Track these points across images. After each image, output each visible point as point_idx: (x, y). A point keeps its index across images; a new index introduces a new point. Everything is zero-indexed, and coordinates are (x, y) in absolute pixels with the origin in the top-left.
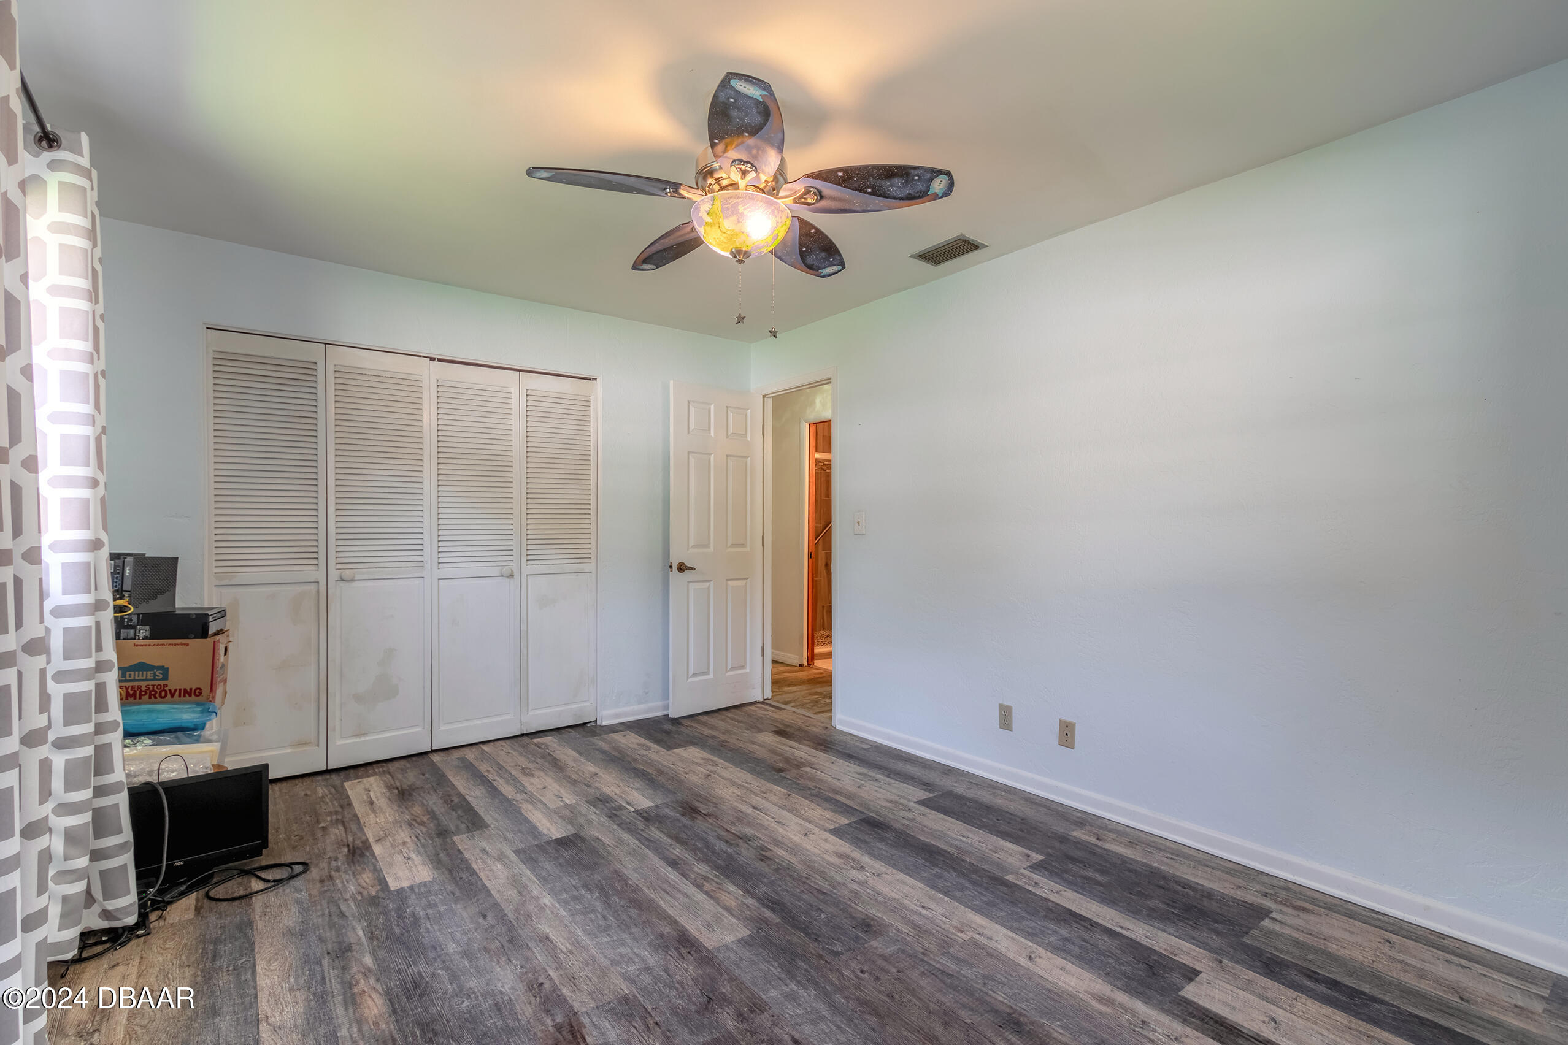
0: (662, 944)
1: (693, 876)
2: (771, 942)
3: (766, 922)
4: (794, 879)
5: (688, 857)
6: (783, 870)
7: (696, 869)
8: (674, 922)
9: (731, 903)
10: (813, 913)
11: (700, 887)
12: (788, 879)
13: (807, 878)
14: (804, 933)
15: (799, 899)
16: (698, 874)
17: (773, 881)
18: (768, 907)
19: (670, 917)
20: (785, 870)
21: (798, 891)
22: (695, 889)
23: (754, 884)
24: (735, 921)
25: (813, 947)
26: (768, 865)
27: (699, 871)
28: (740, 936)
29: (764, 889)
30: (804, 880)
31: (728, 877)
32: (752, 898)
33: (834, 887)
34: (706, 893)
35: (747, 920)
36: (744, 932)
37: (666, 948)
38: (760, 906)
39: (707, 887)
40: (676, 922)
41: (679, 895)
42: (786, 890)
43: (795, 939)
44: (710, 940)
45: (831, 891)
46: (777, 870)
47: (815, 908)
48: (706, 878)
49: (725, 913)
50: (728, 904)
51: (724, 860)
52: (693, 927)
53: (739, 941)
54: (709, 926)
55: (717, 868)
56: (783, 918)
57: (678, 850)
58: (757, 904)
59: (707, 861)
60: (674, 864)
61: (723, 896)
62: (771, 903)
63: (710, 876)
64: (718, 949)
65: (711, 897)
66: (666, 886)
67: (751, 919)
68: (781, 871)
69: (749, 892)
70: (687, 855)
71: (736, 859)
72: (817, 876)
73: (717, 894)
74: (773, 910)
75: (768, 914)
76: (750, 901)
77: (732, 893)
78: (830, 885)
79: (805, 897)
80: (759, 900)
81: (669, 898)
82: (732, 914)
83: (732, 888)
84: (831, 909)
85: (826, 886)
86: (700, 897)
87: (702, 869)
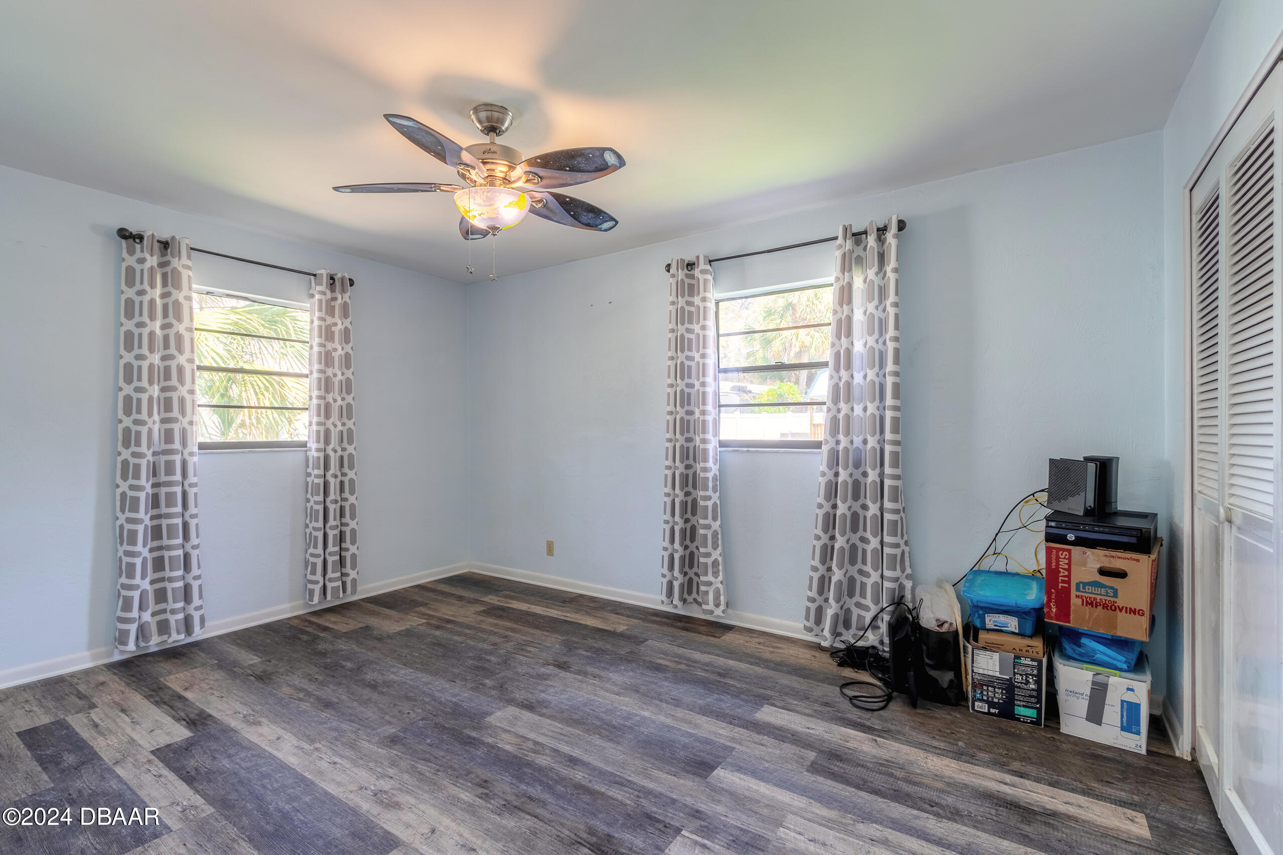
0: (543, 704)
1: (548, 751)
2: (469, 717)
3: (474, 728)
4: (451, 767)
5: (564, 771)
6: (460, 775)
7: (548, 759)
8: (542, 715)
9: (504, 736)
10: (437, 742)
11: (536, 743)
12: (456, 766)
13: (438, 771)
14: (445, 727)
15: (447, 750)
16: (543, 755)
17: (471, 761)
18: (474, 739)
19: (547, 718)
20: (461, 775)
21: (448, 757)
22: (540, 741)
23: (490, 755)
24: (499, 725)
25: (440, 720)
26: (478, 777)
27: (545, 757)
28: (492, 716)
29: (479, 753)
30: (441, 769)
31: (516, 757)
32: (488, 743)
33: (413, 766)
34: (528, 739)
35: (489, 726)
36: (490, 719)
37: (539, 702)
38: (481, 738)
39: (530, 745)
40: (541, 716)
41: (550, 734)
42: (458, 755)
43: (452, 722)
44: (512, 710)
45: (416, 762)
46: (469, 773)
47: (434, 746)
48: (535, 752)
49: (509, 728)
50: (507, 735)
51: (525, 774)
52: (527, 715)
53: (492, 714)
54: (516, 718)
55: (529, 764)
56: (461, 733)
57: (579, 777)
58: (484, 739)
59: (540, 769)
60: (573, 761)
61: (514, 740)
62: (471, 742)
63: (532, 755)
64: (504, 707)
65: (522, 737)
66: (566, 739)
67: (486, 728)
68: (464, 773)
69: (493, 747)
70: (566, 772)
71: (513, 777)
72: (427, 774)
73: (519, 740)
74: (469, 737)
75: (474, 734)
76: (490, 740)
77: (507, 744)
78: (417, 768)
79: (442, 753)
80: (483, 743)
81: (557, 730)
82: (502, 728)
83: (508, 747)
84: (421, 747)
85: (421, 767)
86: (532, 736)
87: (543, 761)
